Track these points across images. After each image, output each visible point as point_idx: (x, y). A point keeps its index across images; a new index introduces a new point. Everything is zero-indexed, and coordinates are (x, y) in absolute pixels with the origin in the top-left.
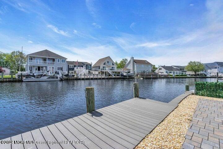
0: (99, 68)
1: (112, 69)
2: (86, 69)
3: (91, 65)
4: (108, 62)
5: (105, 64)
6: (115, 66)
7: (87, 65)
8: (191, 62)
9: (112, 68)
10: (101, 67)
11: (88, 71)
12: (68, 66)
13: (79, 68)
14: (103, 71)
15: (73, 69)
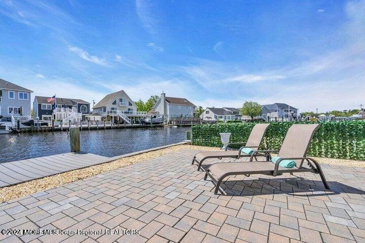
0: (105, 111)
1: (128, 113)
2: (79, 112)
3: (88, 105)
4: (121, 100)
5: (114, 103)
6: (134, 108)
7: (79, 105)
8: (247, 103)
9: (129, 109)
10: (108, 109)
11: (81, 115)
12: (40, 105)
13: (62, 109)
14: (110, 115)
15: (50, 112)
